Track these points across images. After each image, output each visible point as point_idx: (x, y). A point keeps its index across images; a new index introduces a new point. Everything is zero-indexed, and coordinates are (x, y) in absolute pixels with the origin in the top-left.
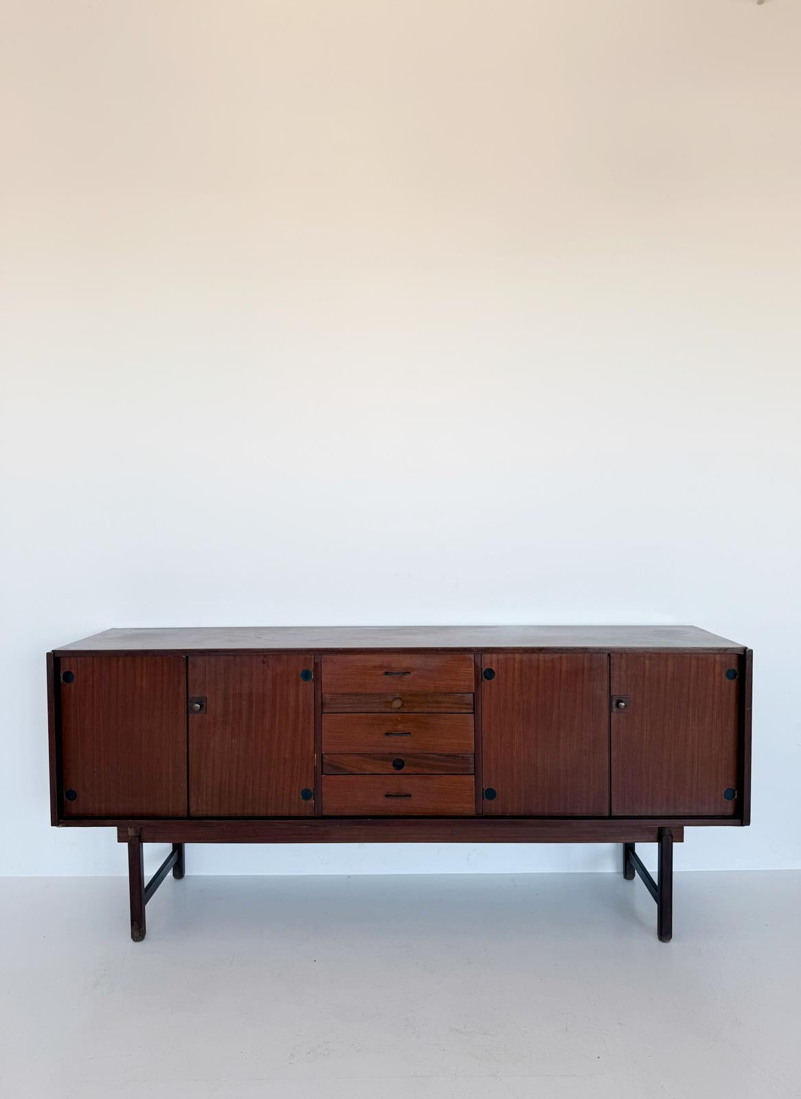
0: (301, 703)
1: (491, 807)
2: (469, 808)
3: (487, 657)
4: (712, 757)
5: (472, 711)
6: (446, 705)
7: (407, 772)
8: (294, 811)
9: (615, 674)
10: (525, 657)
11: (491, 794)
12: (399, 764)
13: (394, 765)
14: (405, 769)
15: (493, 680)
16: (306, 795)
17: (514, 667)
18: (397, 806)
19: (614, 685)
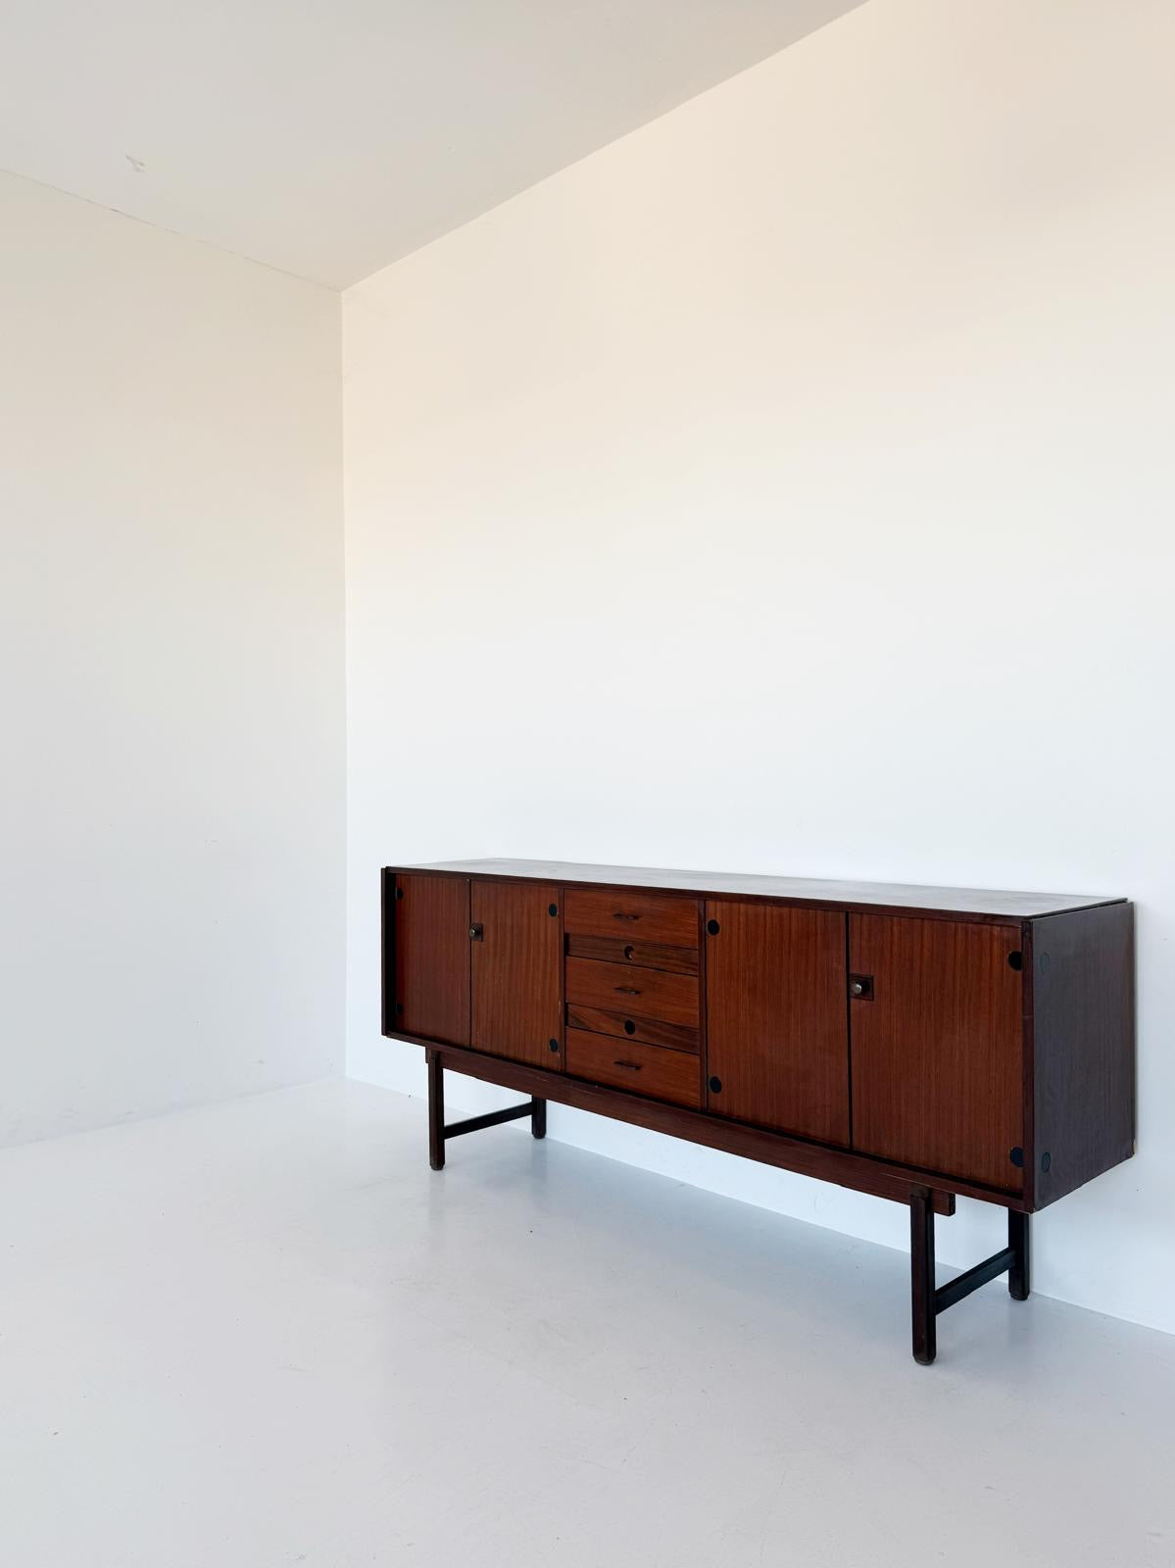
0: (549, 941)
1: (719, 1101)
2: (693, 1096)
3: (711, 904)
4: (990, 1091)
5: (697, 973)
6: (673, 961)
7: (637, 1039)
8: (536, 1060)
9: (855, 941)
10: (751, 909)
11: (716, 1085)
12: (630, 1028)
13: (626, 1028)
14: (636, 1035)
15: (719, 934)
16: (554, 1045)
17: (739, 920)
18: (629, 1078)
19: (854, 961)
